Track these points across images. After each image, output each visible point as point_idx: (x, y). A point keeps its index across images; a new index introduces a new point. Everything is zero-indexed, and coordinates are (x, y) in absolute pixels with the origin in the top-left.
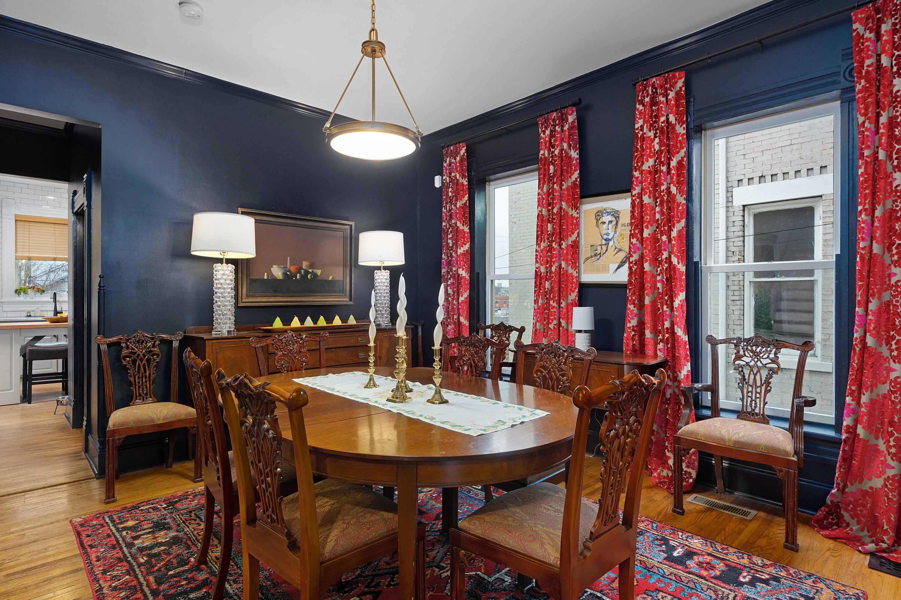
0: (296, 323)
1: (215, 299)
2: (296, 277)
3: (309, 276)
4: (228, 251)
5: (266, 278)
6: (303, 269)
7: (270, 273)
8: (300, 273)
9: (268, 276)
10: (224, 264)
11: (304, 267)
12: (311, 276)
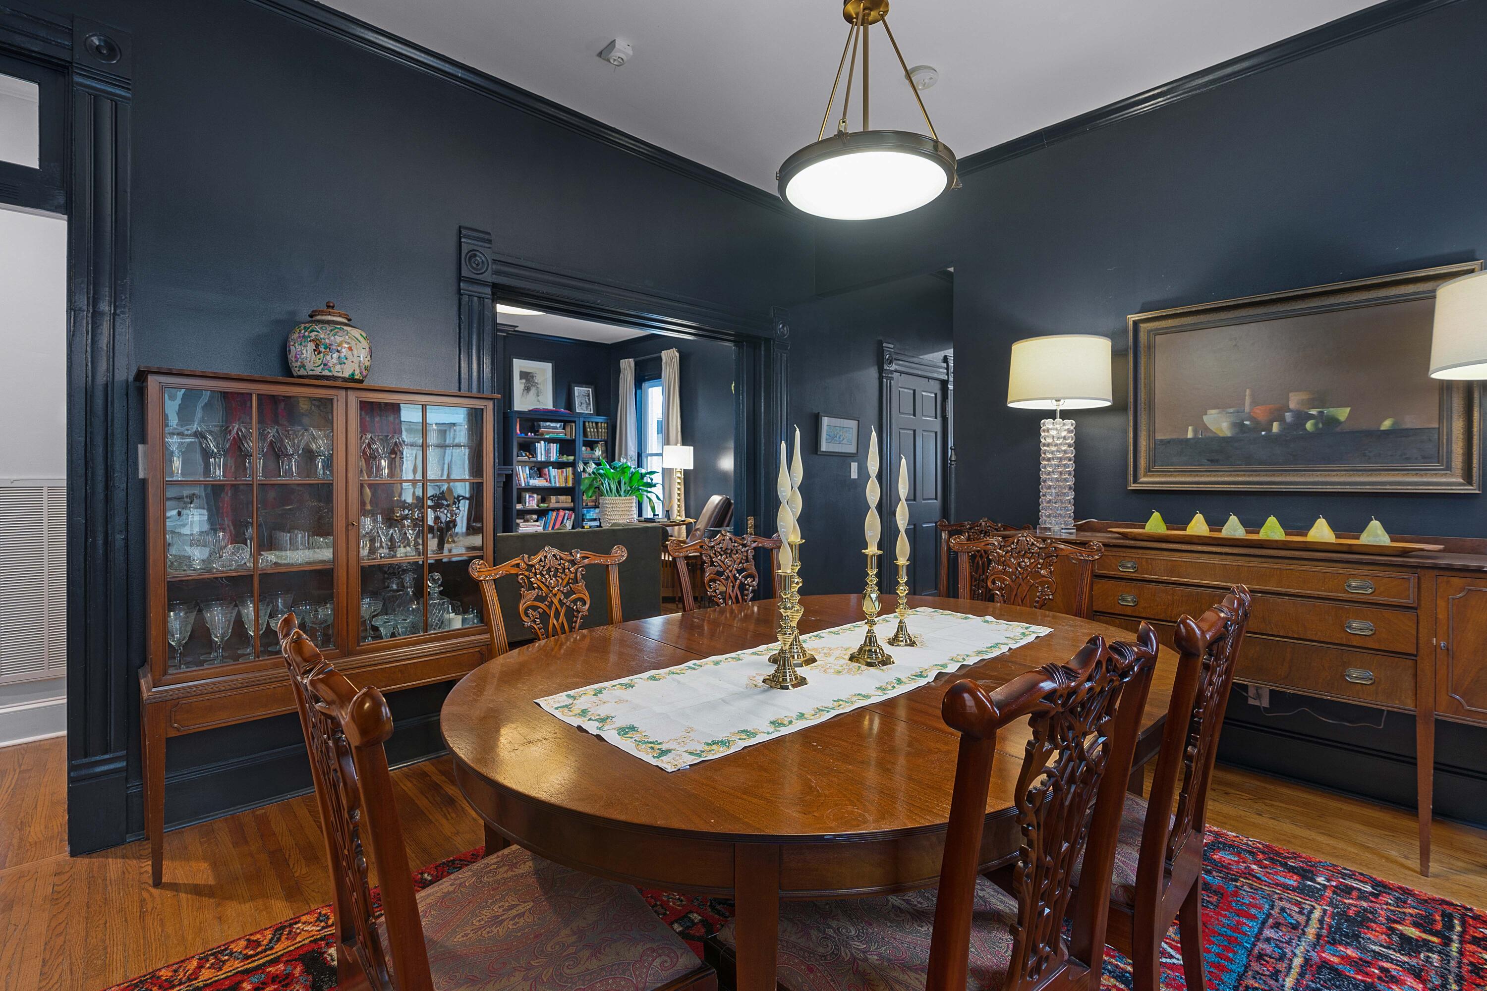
0: (1198, 526)
1: (1043, 477)
2: (1269, 428)
3: (1309, 425)
4: (1064, 398)
5: (1190, 435)
6: (1290, 411)
7: (1201, 426)
8: (1282, 420)
9: (1195, 431)
10: (1058, 420)
11: (1292, 405)
12: (1316, 425)
